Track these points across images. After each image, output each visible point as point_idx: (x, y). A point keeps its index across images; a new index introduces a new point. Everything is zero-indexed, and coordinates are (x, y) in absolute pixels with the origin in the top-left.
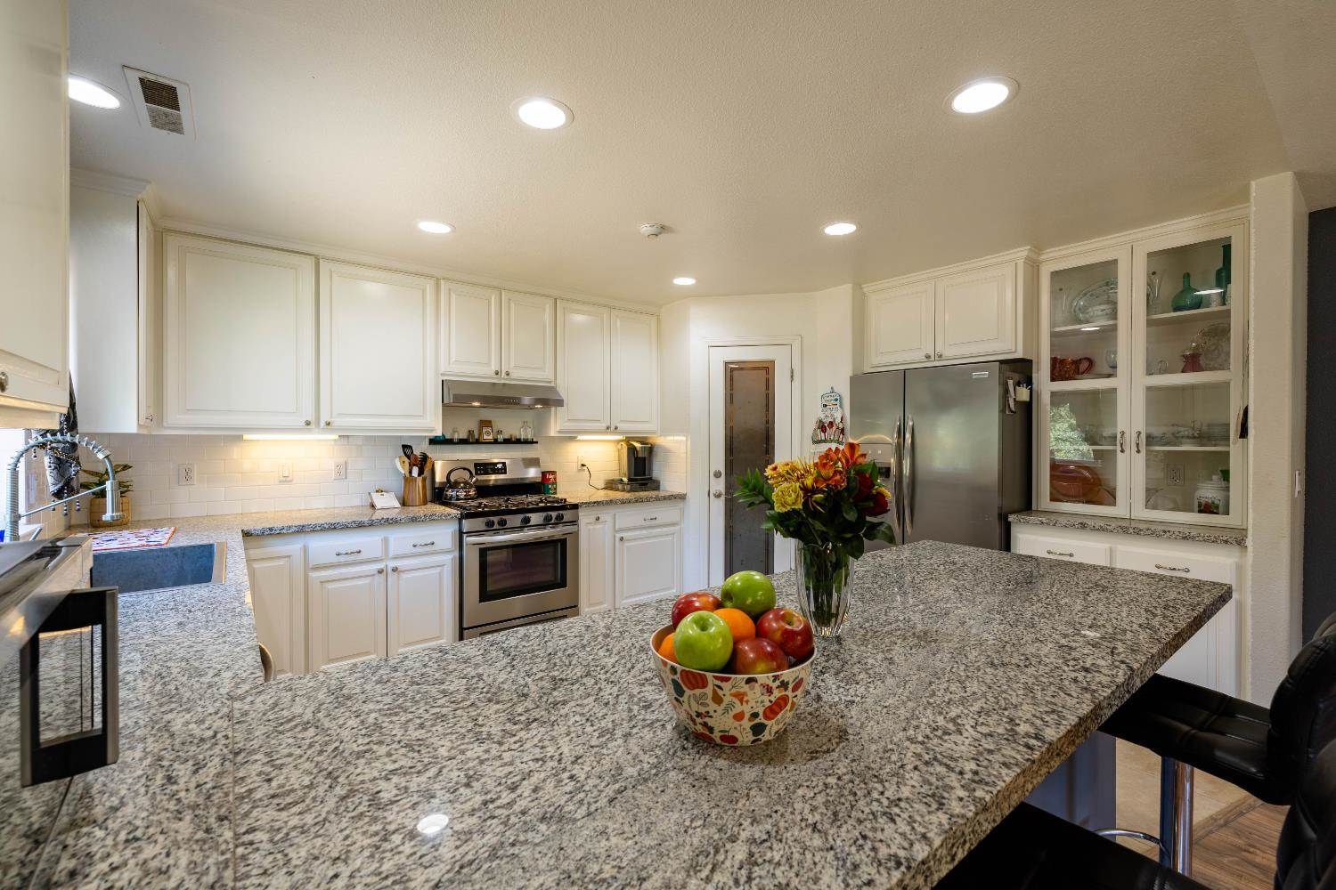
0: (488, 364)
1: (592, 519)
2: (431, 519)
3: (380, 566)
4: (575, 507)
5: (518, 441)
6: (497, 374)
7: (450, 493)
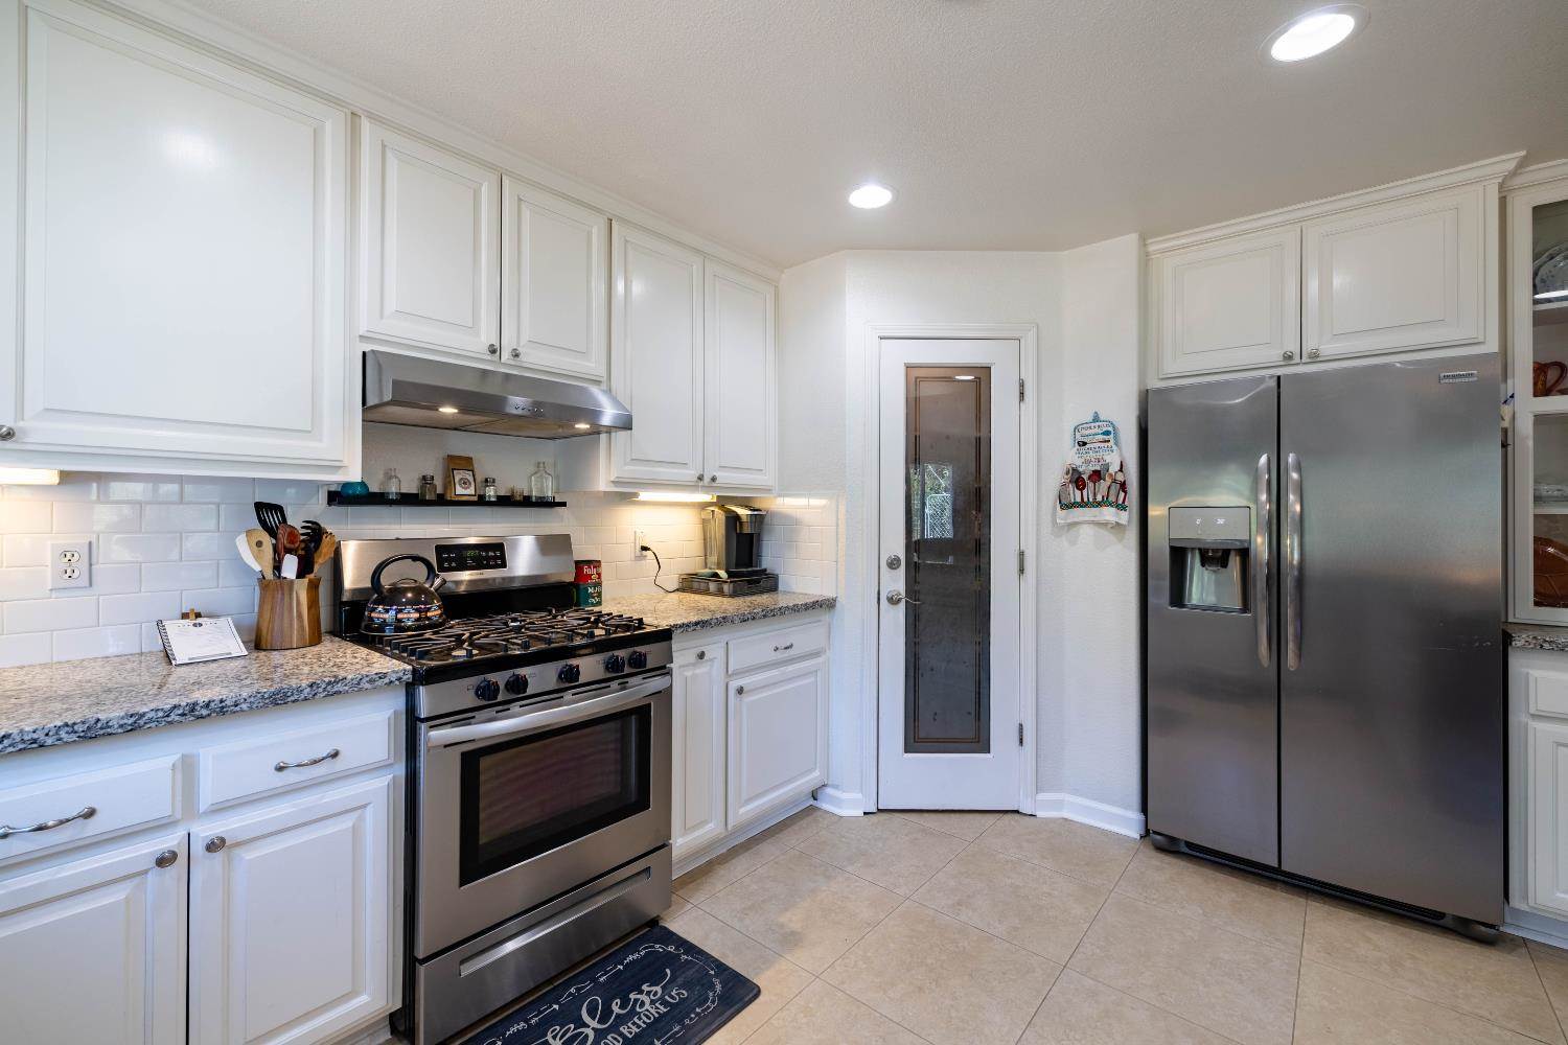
0: (473, 328)
1: (691, 656)
2: (330, 690)
3: (170, 841)
4: (665, 635)
5: (527, 502)
6: (493, 352)
7: (383, 614)
